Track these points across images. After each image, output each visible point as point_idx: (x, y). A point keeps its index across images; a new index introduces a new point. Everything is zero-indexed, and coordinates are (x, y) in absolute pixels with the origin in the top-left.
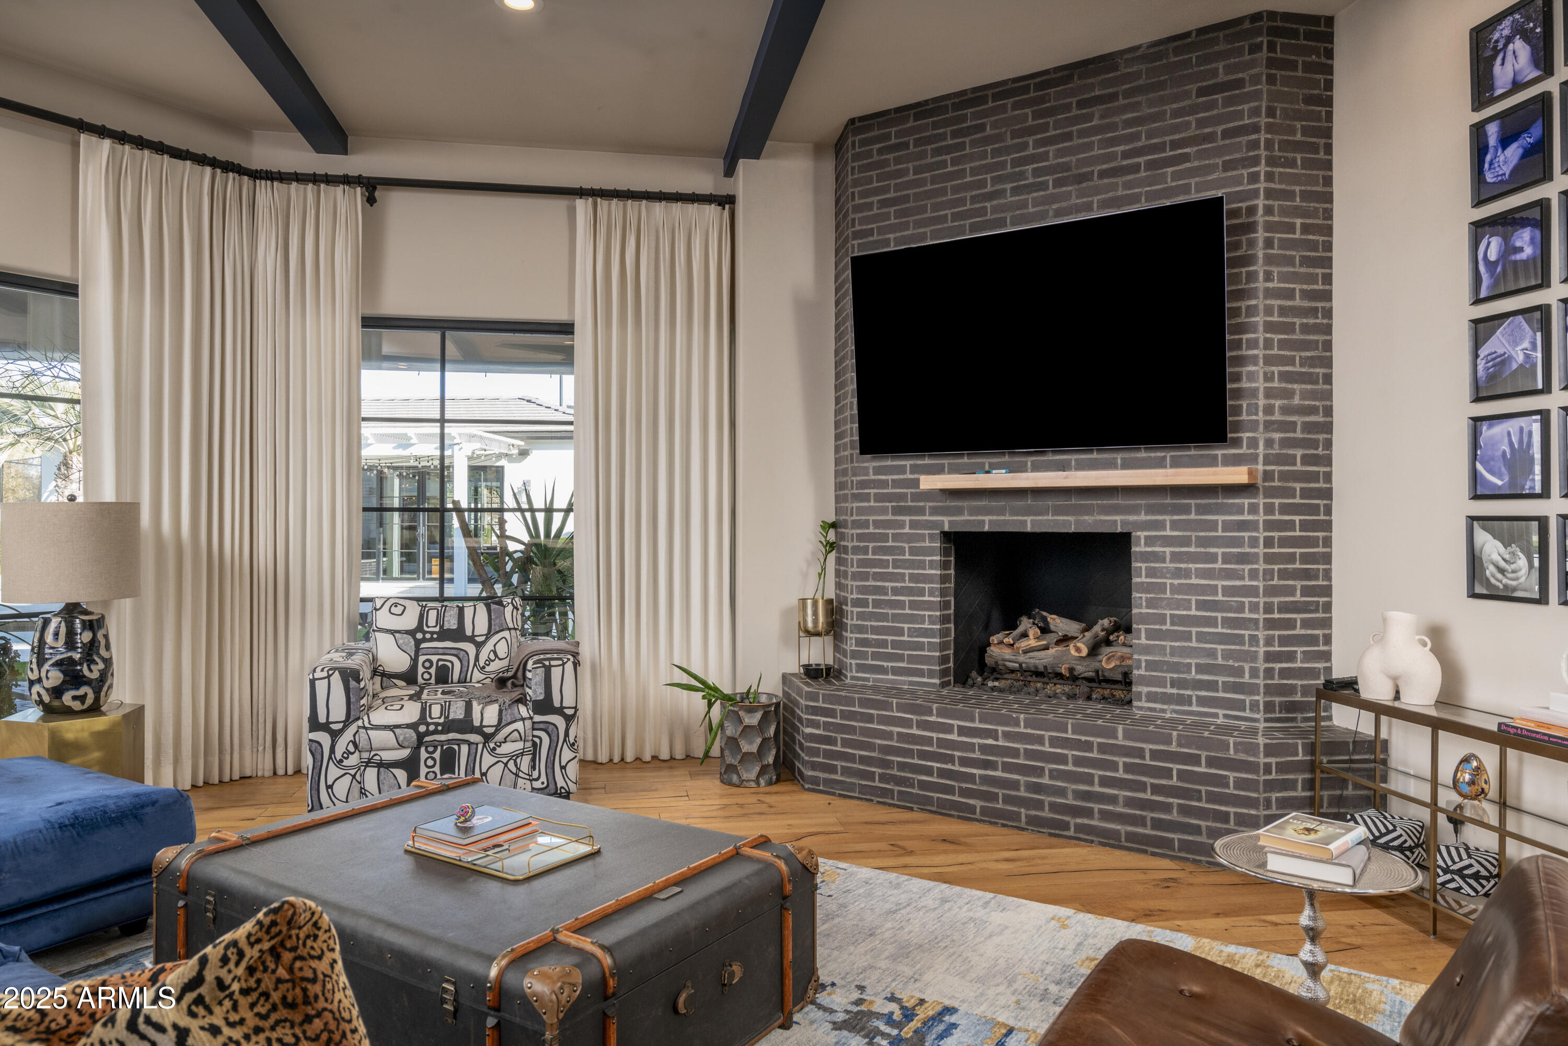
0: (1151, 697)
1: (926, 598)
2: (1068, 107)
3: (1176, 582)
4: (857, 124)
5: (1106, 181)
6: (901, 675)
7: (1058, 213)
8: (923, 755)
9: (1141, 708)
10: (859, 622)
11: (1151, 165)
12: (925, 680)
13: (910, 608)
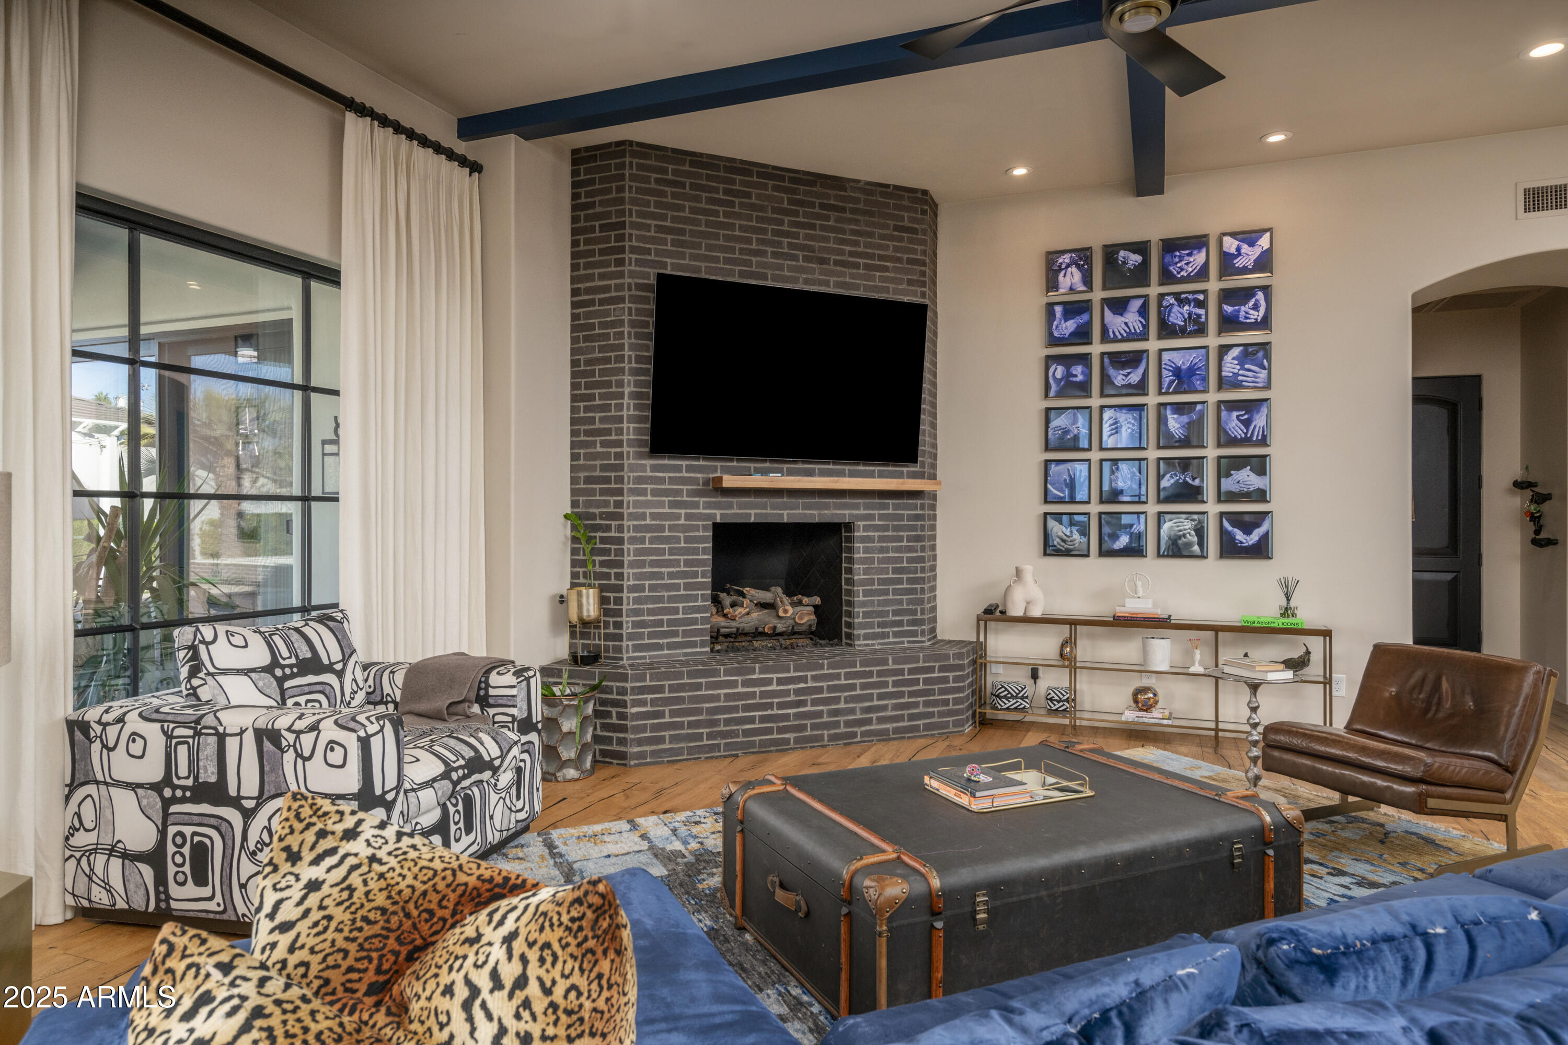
0: (866, 637)
1: (699, 580)
2: (812, 205)
3: (881, 556)
4: (635, 148)
5: (838, 268)
6: (676, 649)
7: (806, 282)
8: (747, 708)
9: (860, 645)
10: (636, 606)
11: (867, 267)
12: (698, 650)
13: (685, 589)
